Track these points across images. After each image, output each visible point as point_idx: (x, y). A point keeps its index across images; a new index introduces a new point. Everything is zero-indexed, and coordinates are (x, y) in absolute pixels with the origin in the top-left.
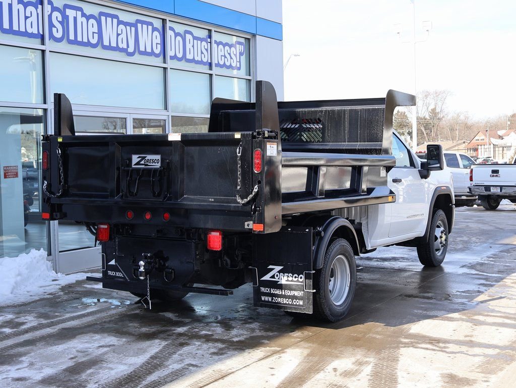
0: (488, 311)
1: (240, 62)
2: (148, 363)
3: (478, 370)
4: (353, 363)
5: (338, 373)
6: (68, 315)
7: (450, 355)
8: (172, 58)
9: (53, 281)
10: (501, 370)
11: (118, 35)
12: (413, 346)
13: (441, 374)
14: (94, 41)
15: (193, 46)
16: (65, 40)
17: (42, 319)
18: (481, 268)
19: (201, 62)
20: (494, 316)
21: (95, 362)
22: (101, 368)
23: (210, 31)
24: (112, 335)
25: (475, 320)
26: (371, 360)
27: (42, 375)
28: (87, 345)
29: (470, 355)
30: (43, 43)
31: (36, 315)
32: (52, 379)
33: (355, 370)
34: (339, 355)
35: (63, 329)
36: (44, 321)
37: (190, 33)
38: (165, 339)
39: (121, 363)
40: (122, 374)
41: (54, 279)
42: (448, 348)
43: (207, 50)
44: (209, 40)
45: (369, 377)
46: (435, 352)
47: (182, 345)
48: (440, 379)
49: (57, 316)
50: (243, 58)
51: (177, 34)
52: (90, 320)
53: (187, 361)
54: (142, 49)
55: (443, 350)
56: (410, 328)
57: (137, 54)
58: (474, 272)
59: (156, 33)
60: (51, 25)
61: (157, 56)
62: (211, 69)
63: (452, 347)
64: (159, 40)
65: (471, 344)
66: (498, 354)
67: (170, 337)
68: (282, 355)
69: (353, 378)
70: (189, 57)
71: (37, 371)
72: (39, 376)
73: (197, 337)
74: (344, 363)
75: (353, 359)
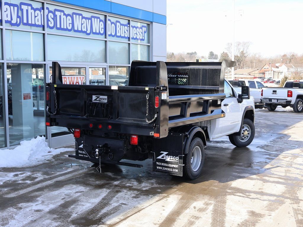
0: (271, 174)
1: (144, 36)
2: (101, 202)
3: (266, 209)
4: (204, 204)
5: (196, 210)
6: (58, 173)
7: (252, 200)
8: (109, 35)
9: (49, 152)
10: (277, 209)
11: (82, 24)
12: (233, 195)
13: (248, 211)
14: (70, 28)
15: (120, 29)
16: (55, 28)
17: (45, 175)
18: (267, 148)
19: (124, 37)
20: (273, 177)
21: (74, 201)
22: (78, 205)
23: (129, 21)
24: (82, 186)
25: (264, 179)
26: (212, 202)
27: (49, 208)
28: (70, 191)
29: (262, 200)
30: (44, 30)
31: (42, 173)
32: (54, 211)
33: (204, 208)
34: (196, 199)
35: (57, 181)
36: (47, 177)
37: (119, 22)
38: (108, 188)
39: (87, 202)
40: (89, 209)
41: (49, 151)
42: (251, 196)
43: (127, 31)
44: (128, 25)
45: (212, 212)
46: (244, 198)
47: (118, 192)
48: (247, 214)
49: (53, 174)
50: (146, 34)
51: (112, 23)
52: (70, 176)
53: (121, 202)
54: (94, 31)
55: (248, 197)
56: (231, 184)
57: (91, 34)
58: (263, 150)
59: (101, 23)
60: (48, 20)
61: (102, 34)
62: (129, 40)
63: (253, 195)
64: (103, 26)
65: (262, 194)
66: (276, 199)
67: (111, 187)
68: (168, 199)
69: (204, 213)
70: (118, 34)
71: (46, 206)
72: (47, 209)
73: (125, 187)
74: (199, 203)
75: (203, 202)
